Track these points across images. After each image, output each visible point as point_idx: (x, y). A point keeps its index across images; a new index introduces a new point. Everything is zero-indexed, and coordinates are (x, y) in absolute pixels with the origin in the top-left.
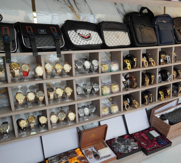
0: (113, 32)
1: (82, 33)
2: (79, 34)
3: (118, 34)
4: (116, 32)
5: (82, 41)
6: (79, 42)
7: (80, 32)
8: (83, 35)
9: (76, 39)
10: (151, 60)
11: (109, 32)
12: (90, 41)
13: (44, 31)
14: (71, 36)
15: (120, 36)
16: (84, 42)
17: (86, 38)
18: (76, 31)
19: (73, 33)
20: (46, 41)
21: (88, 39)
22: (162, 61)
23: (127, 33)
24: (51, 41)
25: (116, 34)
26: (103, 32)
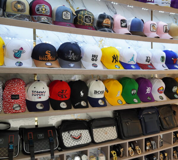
0: (101, 129)
1: (74, 134)
2: (71, 135)
3: (106, 130)
4: (104, 129)
5: (73, 143)
6: (70, 144)
7: (72, 133)
8: (75, 136)
9: (68, 141)
10: (137, 148)
11: (98, 129)
12: (80, 142)
13: (43, 135)
14: (64, 138)
15: (108, 132)
16: (75, 143)
17: (76, 139)
18: (69, 132)
19: (67, 134)
20: (43, 145)
21: (78, 140)
22: (147, 148)
23: (115, 127)
24: (47, 145)
25: (105, 130)
26: (92, 130)
